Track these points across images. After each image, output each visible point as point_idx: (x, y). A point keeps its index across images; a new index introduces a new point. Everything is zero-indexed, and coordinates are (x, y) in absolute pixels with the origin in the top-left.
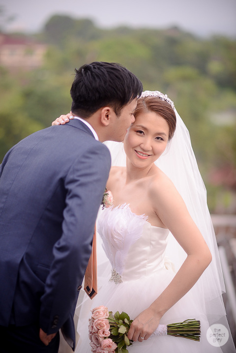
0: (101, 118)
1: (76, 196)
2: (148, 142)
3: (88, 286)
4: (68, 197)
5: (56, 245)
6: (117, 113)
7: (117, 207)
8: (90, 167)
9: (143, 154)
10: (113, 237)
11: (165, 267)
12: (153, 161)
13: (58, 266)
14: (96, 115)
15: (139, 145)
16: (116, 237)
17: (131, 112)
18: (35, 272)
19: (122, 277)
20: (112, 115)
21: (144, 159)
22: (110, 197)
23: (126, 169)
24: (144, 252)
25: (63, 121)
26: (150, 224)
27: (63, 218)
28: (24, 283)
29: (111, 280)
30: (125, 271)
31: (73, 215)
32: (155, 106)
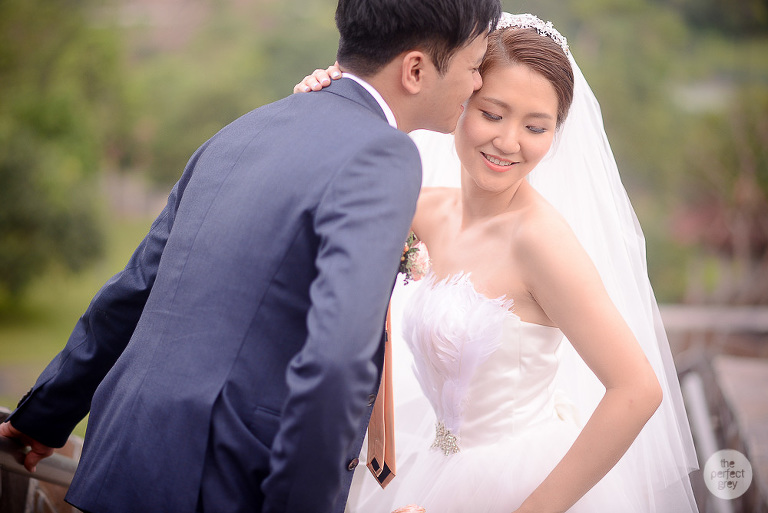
0: (401, 76)
1: (337, 250)
2: (511, 135)
3: (374, 459)
4: (321, 253)
5: (294, 363)
6: (439, 65)
7: (443, 282)
8: (371, 185)
9: (500, 160)
10: (434, 349)
11: (555, 415)
12: (522, 174)
13: (298, 411)
14: (390, 69)
15: (492, 141)
16: (441, 348)
17: (473, 65)
18: (248, 425)
19: (458, 438)
20: (428, 69)
21: (501, 172)
22: (421, 256)
23: (460, 193)
24: (506, 382)
25: (316, 83)
26: (518, 319)
27: (308, 302)
28: (225, 448)
29: (436, 446)
30: (465, 425)
31: (331, 294)
32: (525, 51)
